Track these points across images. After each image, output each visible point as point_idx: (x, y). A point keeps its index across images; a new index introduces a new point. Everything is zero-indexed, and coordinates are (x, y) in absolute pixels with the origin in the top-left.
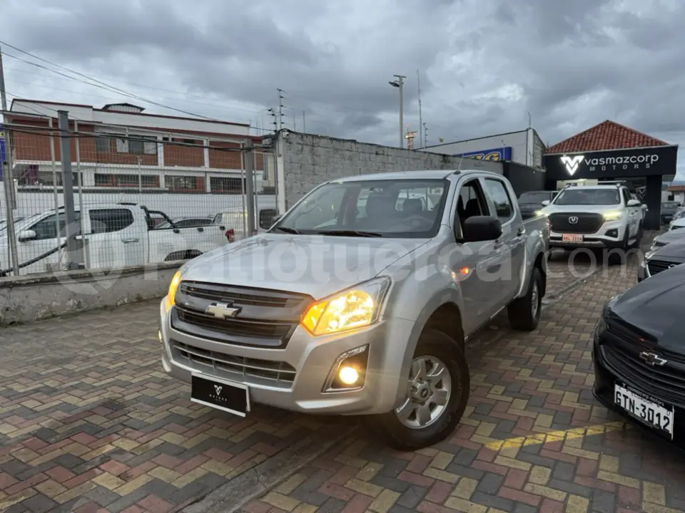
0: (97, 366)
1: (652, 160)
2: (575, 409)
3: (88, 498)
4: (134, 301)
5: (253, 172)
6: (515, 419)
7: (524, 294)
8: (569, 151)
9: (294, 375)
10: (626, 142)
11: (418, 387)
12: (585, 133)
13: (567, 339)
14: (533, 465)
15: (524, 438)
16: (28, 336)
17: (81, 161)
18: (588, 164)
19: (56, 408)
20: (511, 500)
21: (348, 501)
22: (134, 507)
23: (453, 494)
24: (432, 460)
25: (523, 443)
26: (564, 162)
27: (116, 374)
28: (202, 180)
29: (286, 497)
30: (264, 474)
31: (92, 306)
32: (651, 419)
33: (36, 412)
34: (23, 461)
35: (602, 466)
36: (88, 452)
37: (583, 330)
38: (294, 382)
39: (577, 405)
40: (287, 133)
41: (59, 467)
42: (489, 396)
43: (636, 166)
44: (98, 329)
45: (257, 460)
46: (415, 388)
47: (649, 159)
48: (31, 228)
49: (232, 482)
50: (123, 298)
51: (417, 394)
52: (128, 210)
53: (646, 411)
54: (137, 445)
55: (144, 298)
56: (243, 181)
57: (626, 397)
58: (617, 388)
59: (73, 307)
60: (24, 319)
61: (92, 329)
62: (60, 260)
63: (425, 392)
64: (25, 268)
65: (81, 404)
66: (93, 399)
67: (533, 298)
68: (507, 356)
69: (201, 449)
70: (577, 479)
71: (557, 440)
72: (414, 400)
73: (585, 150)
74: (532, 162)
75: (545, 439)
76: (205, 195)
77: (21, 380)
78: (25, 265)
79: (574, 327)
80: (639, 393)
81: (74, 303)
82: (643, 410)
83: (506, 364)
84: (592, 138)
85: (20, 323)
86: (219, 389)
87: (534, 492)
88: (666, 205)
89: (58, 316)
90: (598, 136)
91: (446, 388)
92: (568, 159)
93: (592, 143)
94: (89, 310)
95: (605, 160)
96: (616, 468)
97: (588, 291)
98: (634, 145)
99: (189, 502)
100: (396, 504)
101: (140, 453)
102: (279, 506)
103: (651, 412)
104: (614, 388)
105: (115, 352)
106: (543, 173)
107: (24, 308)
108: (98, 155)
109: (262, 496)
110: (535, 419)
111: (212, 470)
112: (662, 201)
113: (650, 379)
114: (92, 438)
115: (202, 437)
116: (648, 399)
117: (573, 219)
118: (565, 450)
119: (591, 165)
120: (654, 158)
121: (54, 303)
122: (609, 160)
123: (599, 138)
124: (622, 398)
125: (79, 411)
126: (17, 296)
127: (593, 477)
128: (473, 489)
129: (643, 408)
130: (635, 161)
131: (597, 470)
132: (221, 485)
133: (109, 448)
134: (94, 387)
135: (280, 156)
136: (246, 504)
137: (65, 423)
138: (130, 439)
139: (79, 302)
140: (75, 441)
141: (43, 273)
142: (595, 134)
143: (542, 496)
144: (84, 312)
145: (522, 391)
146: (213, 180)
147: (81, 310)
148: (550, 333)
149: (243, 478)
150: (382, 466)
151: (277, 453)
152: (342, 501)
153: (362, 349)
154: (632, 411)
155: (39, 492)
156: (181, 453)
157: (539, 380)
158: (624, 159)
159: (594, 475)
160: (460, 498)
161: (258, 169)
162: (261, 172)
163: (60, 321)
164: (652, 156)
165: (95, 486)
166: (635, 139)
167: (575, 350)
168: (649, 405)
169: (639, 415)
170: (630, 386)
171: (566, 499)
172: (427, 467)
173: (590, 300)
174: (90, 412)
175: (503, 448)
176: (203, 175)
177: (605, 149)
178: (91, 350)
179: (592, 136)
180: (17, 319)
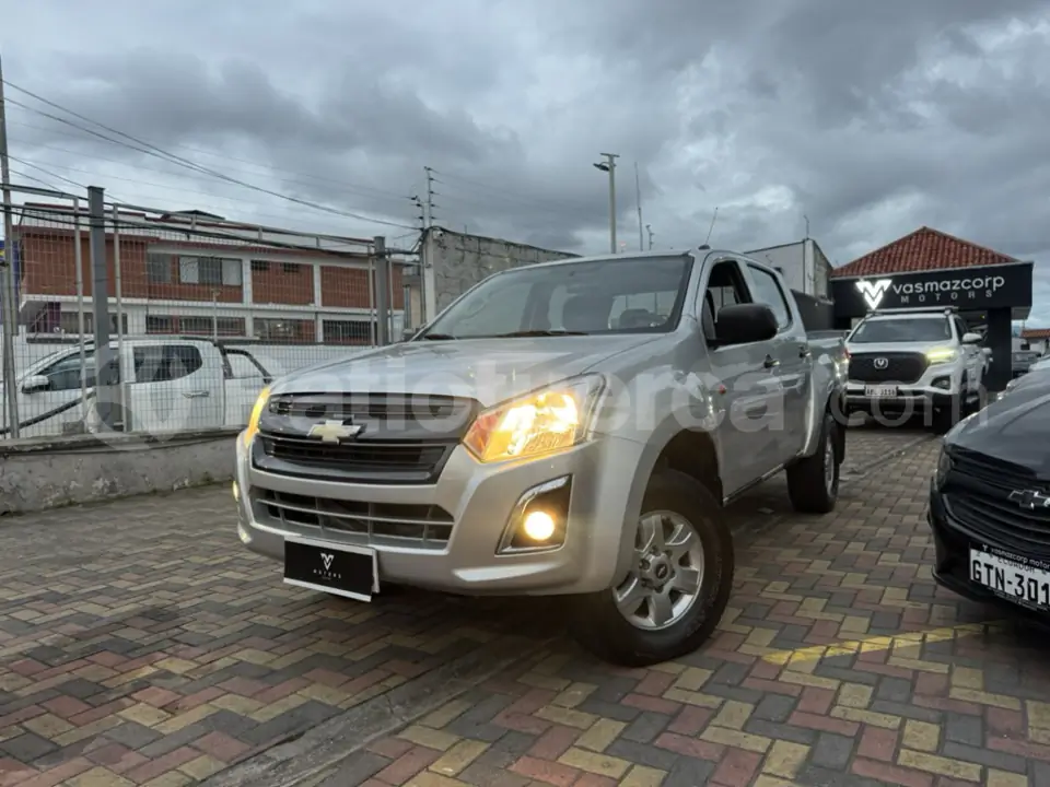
0: (137, 566)
1: (995, 285)
2: (904, 609)
3: (108, 738)
4: (199, 483)
5: (389, 312)
6: (808, 623)
7: (813, 452)
8: (868, 274)
9: (450, 528)
10: (954, 259)
11: (650, 561)
12: (891, 246)
13: (883, 522)
14: (843, 682)
15: (824, 648)
16: (27, 530)
17: (123, 296)
18: (898, 292)
19: (65, 620)
20: (811, 729)
21: (540, 736)
22: (184, 749)
23: (715, 722)
24: (676, 679)
25: (824, 653)
26: (862, 291)
27: (166, 575)
28: (311, 325)
29: (438, 733)
30: (402, 704)
31: (133, 489)
32: (1033, 596)
33: (33, 625)
34: (6, 689)
35: (955, 680)
36: (114, 677)
37: (907, 510)
38: (450, 542)
39: (907, 604)
40: (440, 232)
41: (66, 697)
42: (764, 595)
43: (972, 295)
44: (141, 520)
45: (390, 683)
46: (645, 563)
47: (991, 283)
48: (40, 373)
49: (349, 713)
50: (182, 479)
51: (649, 572)
52: (192, 348)
53: (1025, 584)
54: (194, 665)
55: (216, 479)
56: (373, 326)
57: (989, 567)
58: (974, 555)
59: (103, 489)
60: (25, 507)
61: (132, 520)
62: (85, 416)
63: (662, 570)
64: (29, 428)
65: (107, 614)
66: (127, 607)
67: (827, 462)
68: (789, 545)
69: (300, 670)
70: (916, 700)
71: (876, 649)
72: (645, 582)
73: (892, 271)
74: (812, 288)
75: (860, 648)
76: (315, 347)
77: (12, 584)
78: (28, 424)
79: (892, 507)
80: (1011, 556)
81: (105, 484)
82: (1020, 584)
83: (789, 555)
84: (902, 254)
85: (18, 513)
86: (328, 558)
87: (848, 717)
88: (1019, 358)
89: (78, 504)
90: (911, 250)
91: (696, 566)
92: (868, 284)
93: (903, 261)
94: (128, 496)
95: (923, 286)
96: (979, 684)
97: (911, 464)
98: (967, 262)
99: (276, 740)
100: (619, 737)
101: (200, 676)
102: (426, 745)
103: (1032, 585)
104: (968, 556)
105: (167, 547)
106: (830, 306)
107: (25, 490)
108: (150, 287)
109: (397, 732)
110: (841, 623)
111: (314, 697)
112: (1013, 351)
113: (1028, 532)
114: (124, 659)
115: (300, 655)
116: (1028, 564)
117: (881, 362)
118: (893, 661)
119: (902, 293)
120: (998, 282)
121: (73, 484)
122: (929, 287)
123: (913, 253)
124: (984, 570)
125: (104, 623)
126: (15, 470)
127: (943, 696)
128: (746, 715)
129: (1018, 580)
130: (969, 287)
131: (949, 686)
132: (329, 718)
133: (148, 671)
134: (130, 592)
135: (429, 266)
136: (370, 744)
137: (78, 639)
138: (184, 658)
139: (113, 483)
140: (93, 663)
141: (57, 436)
142: (906, 248)
143: (861, 723)
144: (120, 498)
145: (817, 588)
146: (328, 325)
147: (114, 495)
148: (855, 514)
149: (368, 707)
150: (594, 687)
151: (424, 673)
152: (529, 735)
153: (560, 483)
154: (1000, 588)
155: (28, 731)
156: (266, 675)
157: (843, 574)
158: (952, 285)
159: (944, 693)
160: (727, 728)
161: (396, 308)
162: (402, 312)
163: (82, 510)
164: (995, 279)
165: (121, 721)
166: (967, 255)
167: (896, 536)
168: (1027, 574)
169: (1013, 593)
170: (994, 547)
171: (902, 725)
172: (670, 686)
173: (915, 474)
174: (122, 623)
175: (792, 661)
176: (313, 317)
177: (922, 269)
178: (128, 545)
179: (902, 251)
180: (12, 507)
